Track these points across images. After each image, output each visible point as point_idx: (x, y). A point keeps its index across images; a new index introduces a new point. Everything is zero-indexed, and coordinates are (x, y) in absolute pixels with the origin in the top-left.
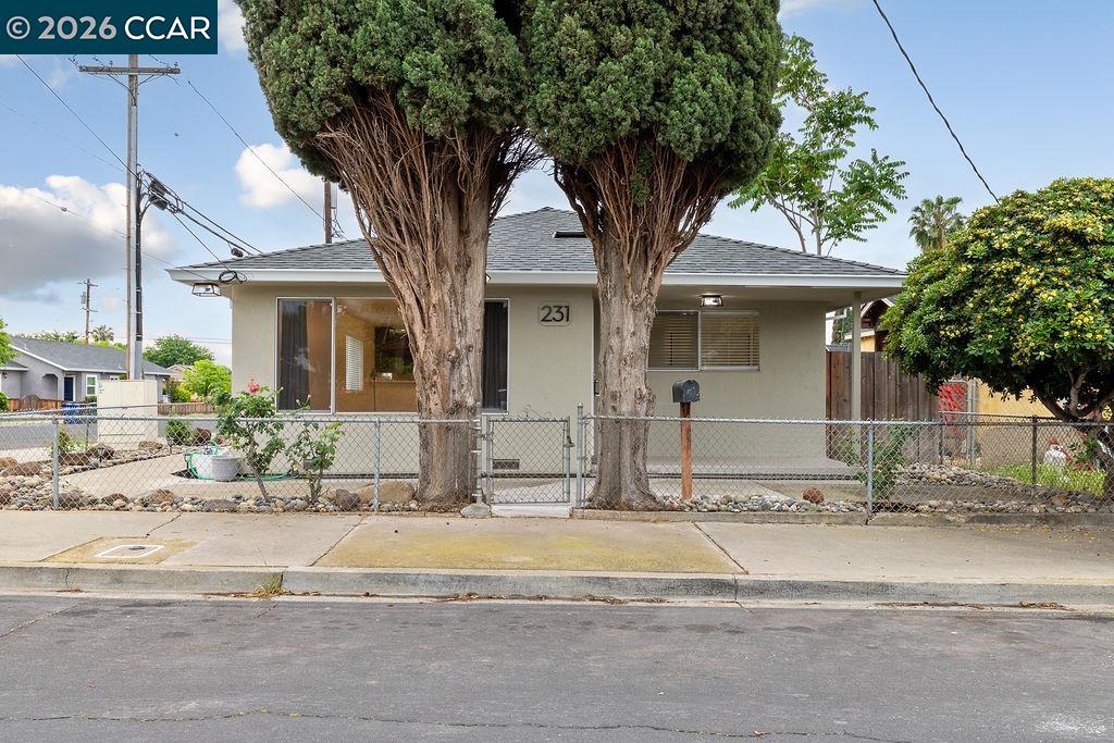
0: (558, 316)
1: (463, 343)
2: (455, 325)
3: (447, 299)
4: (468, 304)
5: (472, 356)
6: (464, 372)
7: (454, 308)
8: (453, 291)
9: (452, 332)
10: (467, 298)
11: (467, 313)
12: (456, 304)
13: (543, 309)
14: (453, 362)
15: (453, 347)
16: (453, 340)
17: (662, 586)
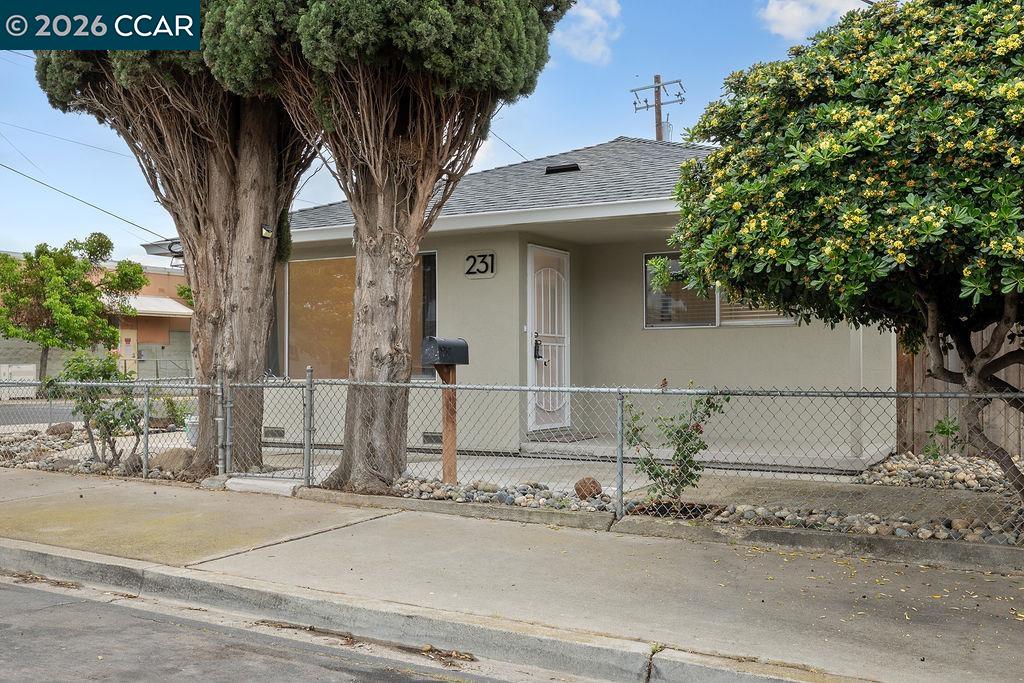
0: (482, 267)
1: (228, 303)
2: (220, 283)
3: (211, 256)
4: (235, 260)
5: (236, 317)
6: (227, 335)
7: (219, 266)
8: (219, 250)
9: (217, 291)
10: (234, 253)
11: (233, 271)
12: (222, 261)
13: (467, 259)
14: (215, 324)
15: (217, 307)
16: (217, 301)
17: (84, 568)
